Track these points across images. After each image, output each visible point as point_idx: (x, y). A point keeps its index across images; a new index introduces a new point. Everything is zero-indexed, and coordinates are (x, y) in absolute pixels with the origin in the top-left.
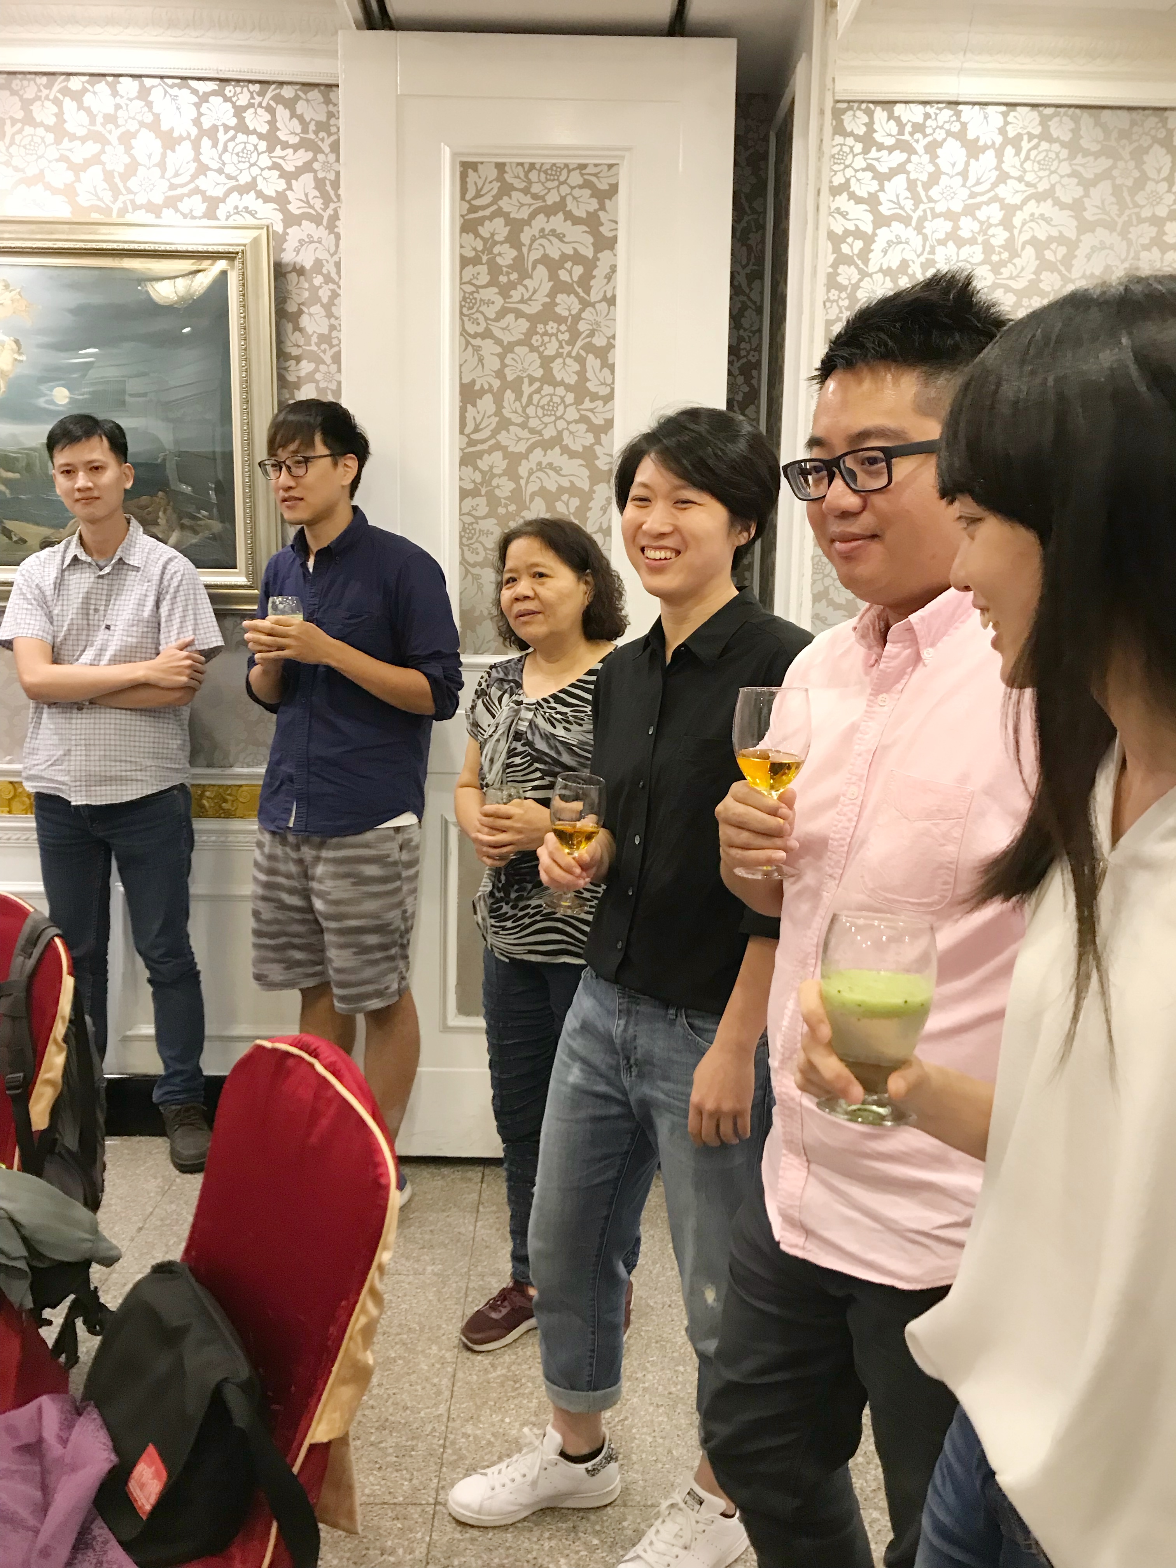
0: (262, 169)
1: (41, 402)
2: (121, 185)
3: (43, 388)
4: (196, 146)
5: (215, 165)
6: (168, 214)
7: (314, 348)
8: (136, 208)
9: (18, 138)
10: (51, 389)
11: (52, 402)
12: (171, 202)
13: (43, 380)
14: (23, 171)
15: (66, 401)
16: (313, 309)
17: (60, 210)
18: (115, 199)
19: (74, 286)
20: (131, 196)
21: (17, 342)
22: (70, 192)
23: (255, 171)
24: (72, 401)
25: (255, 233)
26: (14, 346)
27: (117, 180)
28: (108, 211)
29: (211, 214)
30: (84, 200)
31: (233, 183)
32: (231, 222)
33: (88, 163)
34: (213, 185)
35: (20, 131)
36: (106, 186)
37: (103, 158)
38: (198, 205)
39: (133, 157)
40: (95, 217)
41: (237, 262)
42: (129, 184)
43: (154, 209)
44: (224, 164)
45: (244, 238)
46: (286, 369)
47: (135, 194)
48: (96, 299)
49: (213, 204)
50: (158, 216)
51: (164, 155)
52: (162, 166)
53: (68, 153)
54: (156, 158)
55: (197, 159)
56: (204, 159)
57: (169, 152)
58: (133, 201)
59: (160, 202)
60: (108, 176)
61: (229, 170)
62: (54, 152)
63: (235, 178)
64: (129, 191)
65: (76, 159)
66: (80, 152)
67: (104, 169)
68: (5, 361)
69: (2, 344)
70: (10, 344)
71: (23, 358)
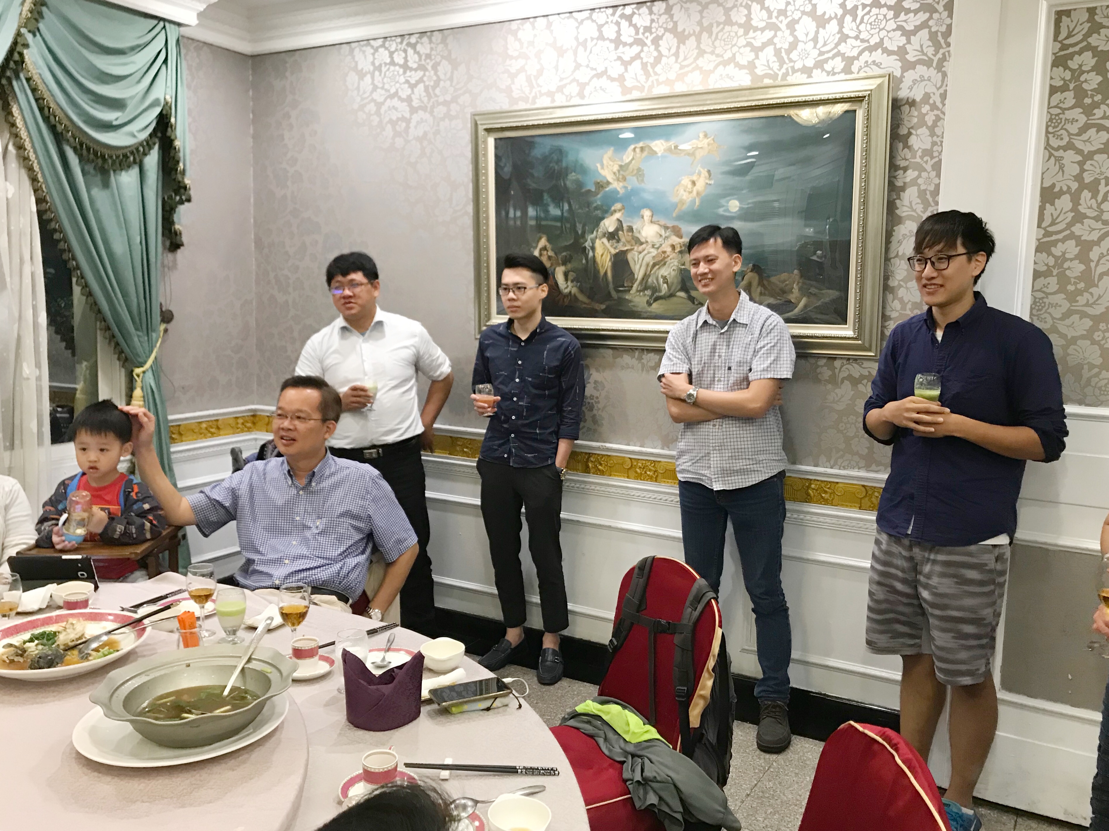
0: (888, 32)
1: (721, 211)
2: (785, 57)
3: (723, 201)
4: (841, 23)
5: (853, 34)
6: (816, 72)
7: (918, 160)
8: (794, 71)
9: (720, 35)
10: (728, 202)
11: (727, 210)
12: (819, 65)
13: (724, 196)
14: (722, 56)
15: (737, 209)
16: (920, 131)
17: (744, 80)
18: (781, 67)
19: (749, 131)
20: (792, 64)
21: (709, 172)
22: (751, 66)
23: (883, 34)
24: (741, 209)
25: (879, 81)
26: (707, 175)
27: (783, 54)
28: (775, 76)
29: (847, 70)
30: (760, 71)
31: (865, 45)
32: (861, 76)
33: (765, 45)
34: (849, 48)
35: (722, 30)
36: (775, 59)
37: (776, 40)
38: (838, 64)
39: (795, 37)
40: (767, 81)
41: (864, 103)
42: (791, 56)
43: (807, 71)
44: (860, 32)
45: (871, 85)
46: (895, 177)
47: (795, 62)
48: (764, 138)
49: (849, 61)
50: (810, 76)
51: (817, 32)
52: (815, 40)
53: (752, 41)
54: (811, 35)
55: (840, 31)
56: (845, 31)
57: (821, 29)
58: (793, 68)
59: (812, 66)
60: (778, 52)
61: (864, 36)
62: (742, 41)
63: (868, 41)
64: (791, 60)
65: (758, 44)
66: (760, 38)
67: (775, 48)
68: (700, 185)
69: (699, 174)
70: (704, 173)
71: (712, 182)
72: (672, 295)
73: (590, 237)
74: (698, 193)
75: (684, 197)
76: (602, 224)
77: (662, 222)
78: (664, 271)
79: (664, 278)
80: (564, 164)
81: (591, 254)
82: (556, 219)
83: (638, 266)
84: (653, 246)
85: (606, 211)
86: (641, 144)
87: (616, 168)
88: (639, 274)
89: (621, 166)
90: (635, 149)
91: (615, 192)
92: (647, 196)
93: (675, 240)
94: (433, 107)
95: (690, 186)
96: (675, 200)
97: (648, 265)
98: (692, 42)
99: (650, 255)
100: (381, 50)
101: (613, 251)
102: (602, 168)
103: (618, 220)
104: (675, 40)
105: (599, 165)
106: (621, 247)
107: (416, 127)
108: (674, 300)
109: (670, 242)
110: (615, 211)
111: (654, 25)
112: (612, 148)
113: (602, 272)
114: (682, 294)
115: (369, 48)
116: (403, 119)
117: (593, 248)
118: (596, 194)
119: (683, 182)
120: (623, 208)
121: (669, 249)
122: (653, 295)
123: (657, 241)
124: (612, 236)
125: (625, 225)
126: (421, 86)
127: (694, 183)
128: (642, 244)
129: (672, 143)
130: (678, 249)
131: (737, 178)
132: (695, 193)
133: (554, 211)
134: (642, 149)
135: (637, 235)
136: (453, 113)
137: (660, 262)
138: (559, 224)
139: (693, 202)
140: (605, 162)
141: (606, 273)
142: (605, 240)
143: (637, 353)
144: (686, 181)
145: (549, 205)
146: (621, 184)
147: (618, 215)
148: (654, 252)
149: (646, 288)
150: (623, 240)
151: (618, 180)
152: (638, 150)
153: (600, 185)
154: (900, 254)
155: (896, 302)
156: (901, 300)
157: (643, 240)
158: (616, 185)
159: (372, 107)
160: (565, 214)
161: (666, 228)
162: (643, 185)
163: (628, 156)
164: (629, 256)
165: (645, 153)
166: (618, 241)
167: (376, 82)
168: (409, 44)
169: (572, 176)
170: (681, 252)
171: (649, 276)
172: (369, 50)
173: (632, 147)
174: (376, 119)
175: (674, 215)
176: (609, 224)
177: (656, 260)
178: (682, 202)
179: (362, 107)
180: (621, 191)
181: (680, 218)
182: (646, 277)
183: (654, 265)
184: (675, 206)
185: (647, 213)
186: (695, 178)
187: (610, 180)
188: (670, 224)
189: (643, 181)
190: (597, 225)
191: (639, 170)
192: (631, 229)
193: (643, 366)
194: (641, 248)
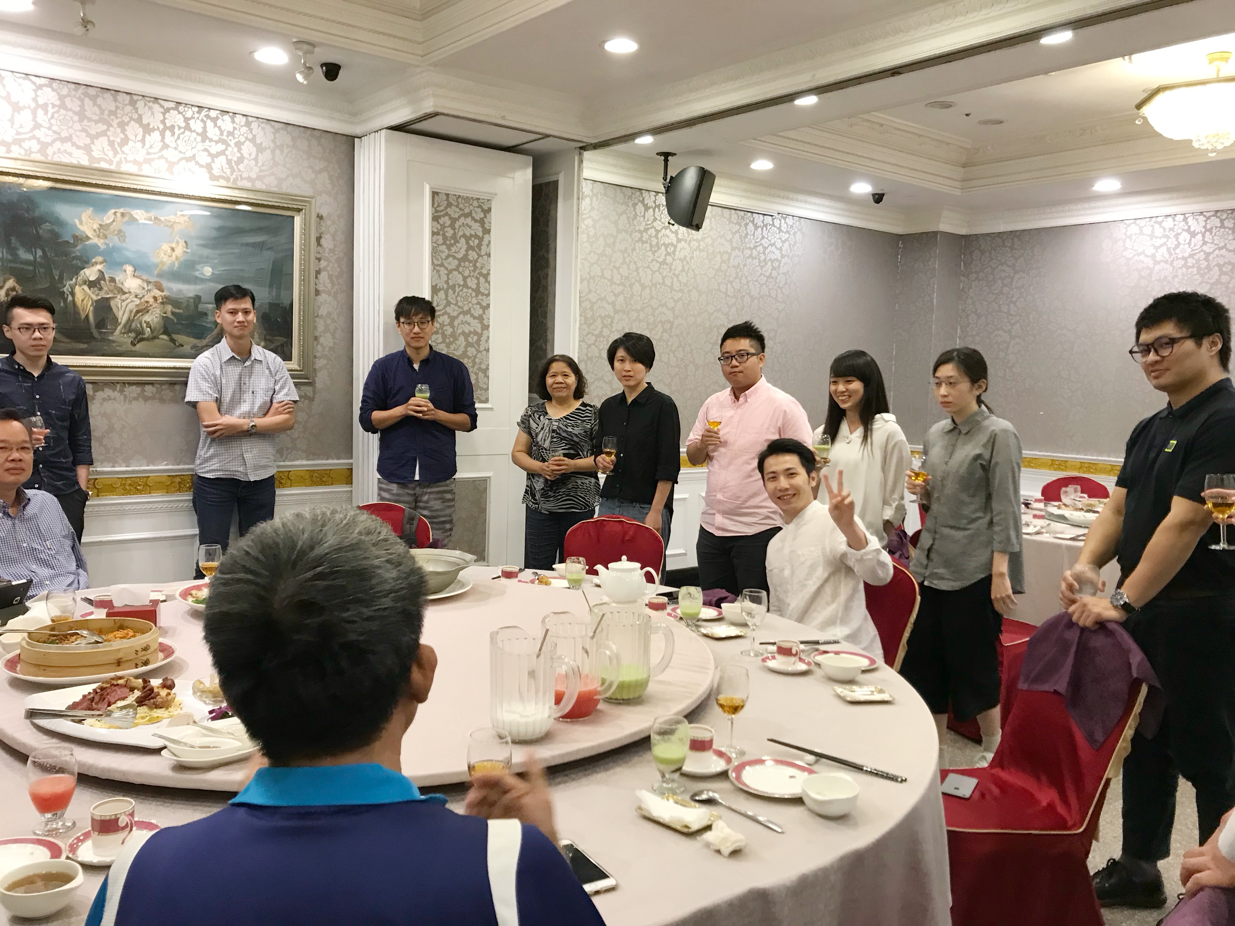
1: (197, 274)
2: (235, 167)
3: (198, 267)
5: (281, 163)
6: (258, 183)
7: (327, 255)
8: (243, 180)
9: (182, 136)
10: (202, 268)
11: (203, 274)
13: (197, 263)
14: (184, 153)
15: (210, 274)
18: (233, 174)
21: (186, 242)
22: (208, 167)
23: (301, 168)
24: (213, 274)
27: (233, 164)
28: (228, 179)
30: (218, 172)
33: (219, 154)
34: (281, 172)
35: (183, 133)
36: (227, 166)
37: (227, 152)
38: (273, 180)
39: (242, 154)
41: (301, 213)
42: (239, 167)
44: (286, 163)
48: (229, 224)
49: (280, 181)
51: (257, 155)
52: (255, 160)
53: (209, 148)
54: (253, 156)
55: (273, 159)
56: (277, 159)
57: (259, 154)
58: (240, 176)
59: (254, 177)
60: (229, 162)
61: (289, 166)
62: (201, 146)
64: (239, 170)
65: (213, 151)
67: (227, 158)
69: (178, 243)
70: (182, 243)
71: (189, 251)
72: (154, 338)
73: (68, 283)
74: (177, 258)
75: (165, 260)
78: (147, 318)
79: (148, 323)
80: (37, 214)
81: (70, 298)
82: (27, 263)
83: (121, 313)
84: (136, 296)
85: (85, 262)
86: (122, 210)
87: (96, 226)
88: (123, 317)
89: (101, 225)
90: (115, 213)
91: (96, 246)
92: (129, 254)
93: (157, 293)
97: (131, 311)
98: (156, 135)
99: (133, 304)
102: (81, 223)
103: (100, 271)
104: (141, 130)
105: (77, 221)
106: (103, 295)
108: (157, 341)
111: (119, 111)
112: (91, 209)
113: (83, 316)
114: (165, 337)
117: (73, 294)
118: (75, 246)
120: (105, 261)
121: (151, 300)
122: (136, 337)
123: (140, 292)
125: (107, 276)
127: (173, 250)
128: (125, 293)
129: (152, 214)
130: (160, 300)
131: (209, 251)
132: (174, 257)
133: (24, 255)
134: (123, 215)
135: (120, 286)
137: (143, 310)
138: (31, 268)
139: (173, 264)
140: (83, 219)
141: (87, 316)
142: (86, 288)
143: (118, 386)
144: (166, 247)
145: (17, 249)
146: (102, 241)
147: (99, 267)
148: (137, 302)
149: (130, 331)
150: (105, 288)
151: (99, 236)
152: (118, 215)
153: (79, 239)
157: (126, 291)
158: (100, 243)
160: (38, 260)
161: (148, 283)
162: (124, 245)
163: (108, 217)
164: (112, 303)
165: (126, 219)
166: (101, 289)
169: (47, 226)
170: (162, 303)
171: (133, 320)
173: (113, 211)
175: (156, 273)
176: (91, 273)
177: (140, 308)
178: (163, 263)
180: (103, 247)
181: (160, 275)
182: (129, 320)
183: (138, 312)
184: (157, 265)
185: (129, 269)
186: (174, 245)
187: (90, 235)
188: (153, 280)
189: (124, 241)
191: (120, 231)
192: (113, 280)
193: (125, 397)
194: (124, 297)
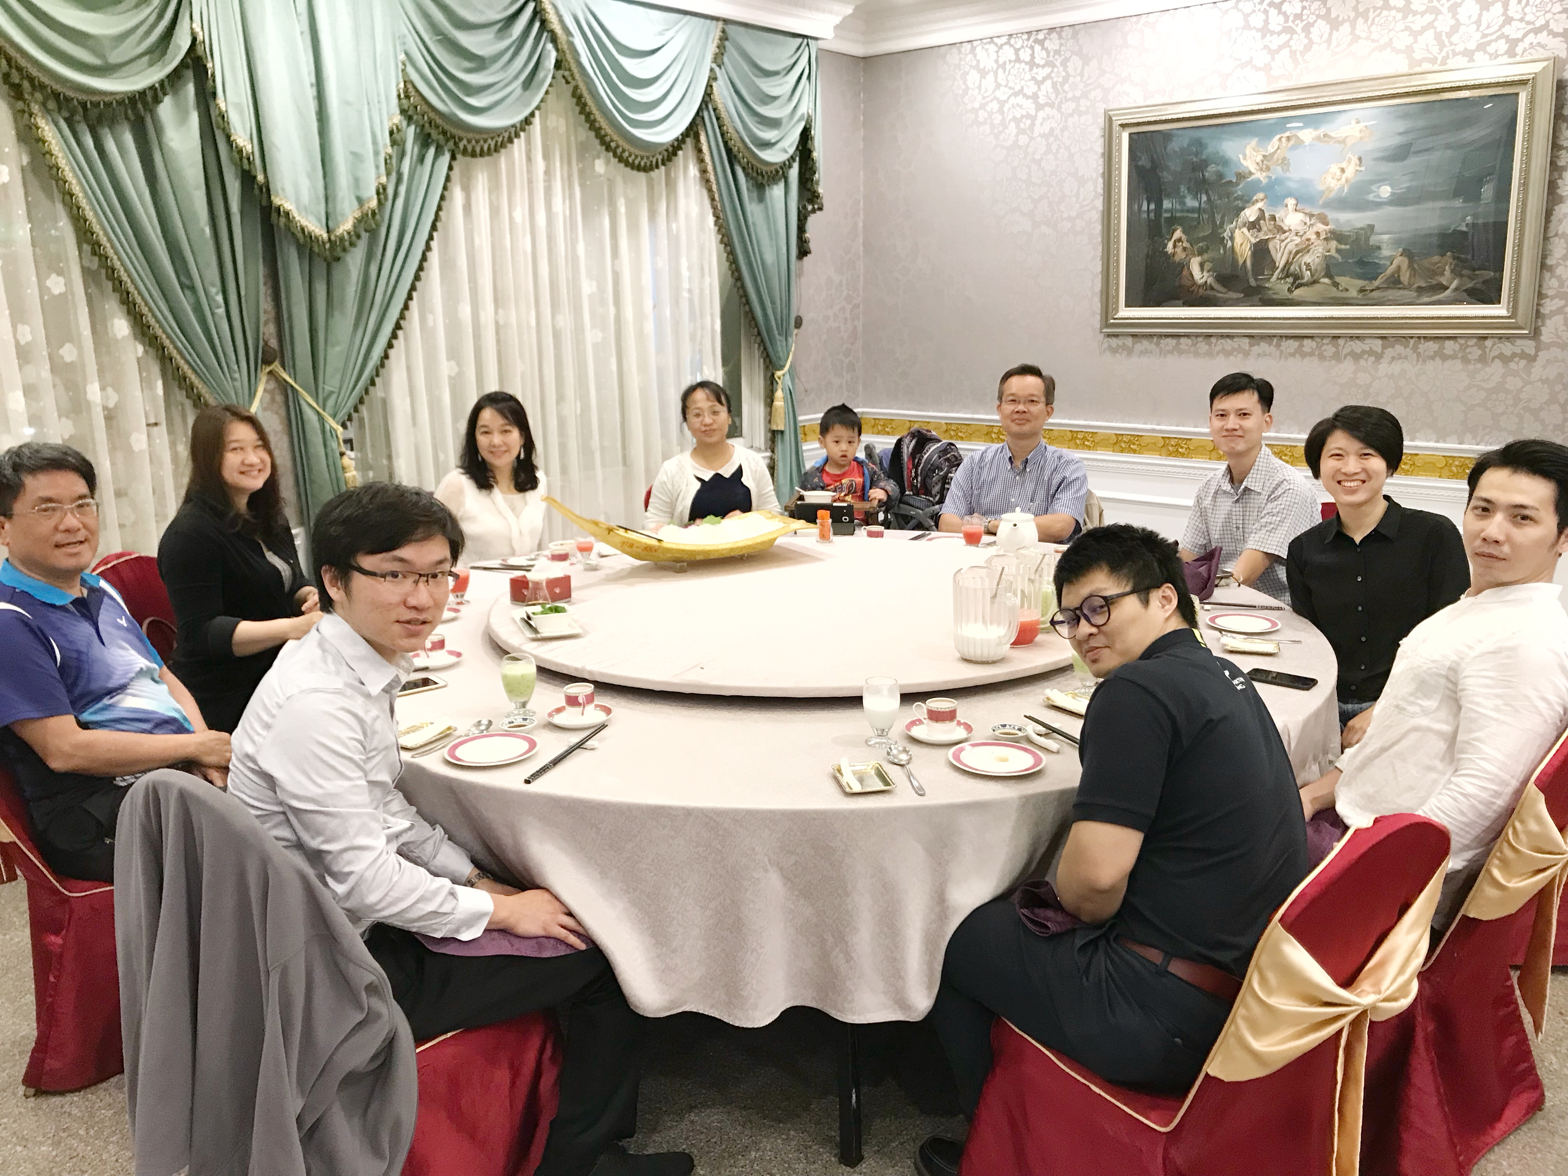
1: (1371, 197)
2: (1446, 41)
3: (1374, 188)
4: (1506, 6)
5: (1518, 16)
6: (1478, 56)
8: (1455, 54)
9: (1377, 20)
10: (1379, 188)
11: (1379, 196)
12: (1481, 47)
13: (1373, 182)
14: (1378, 41)
15: (1389, 194)
17: (1399, 65)
18: (1441, 50)
19: (1405, 116)
20: (1453, 47)
21: (1360, 159)
22: (1409, 50)
23: (1549, 16)
24: (1393, 194)
25: (1545, 64)
26: (1357, 161)
27: (1444, 37)
28: (1433, 61)
29: (1511, 53)
30: (1417, 56)
31: (1531, 27)
32: (1525, 59)
33: (1424, 29)
34: (1514, 31)
35: (1379, 15)
36: (1435, 43)
37: (1436, 24)
38: (1502, 46)
39: (1457, 20)
40: (1426, 66)
41: (1528, 86)
42: (1452, 39)
43: (1469, 54)
44: (1525, 14)
45: (1537, 67)
46: (1558, 157)
47: (1456, 45)
48: (1421, 123)
49: (1513, 43)
50: (1471, 60)
51: (1480, 15)
52: (1478, 23)
53: (1411, 25)
54: (1475, 18)
55: (1505, 14)
56: (1510, 13)
57: (1484, 12)
58: (1453, 51)
59: (1474, 48)
60: (1438, 36)
61: (1528, 18)
62: (1401, 25)
63: (1533, 23)
64: (1451, 44)
65: (1416, 27)
66: (1418, 23)
67: (1435, 32)
68: (1350, 172)
69: (1349, 161)
70: (1355, 160)
71: (1363, 169)
72: (1315, 282)
73: (1228, 227)
74: (1347, 180)
75: (1332, 185)
76: (1243, 213)
77: (1308, 211)
78: (1307, 259)
79: (1308, 265)
80: (1204, 157)
81: (1229, 244)
82: (1192, 210)
83: (1279, 255)
84: (1297, 234)
85: (1247, 201)
86: (1288, 134)
87: (1259, 158)
88: (1281, 263)
89: (1264, 156)
90: (1280, 139)
91: (1259, 181)
92: (1292, 185)
93: (1320, 227)
94: (1061, 103)
95: (1338, 173)
96: (1321, 187)
97: (1290, 253)
98: (1346, 28)
99: (1293, 243)
100: (1006, 47)
101: (1254, 241)
102: (1245, 158)
103: (1260, 209)
104: (1328, 26)
105: (1241, 156)
106: (1262, 236)
107: (1042, 124)
108: (1317, 286)
109: (1315, 229)
110: (1257, 201)
111: (1305, 12)
112: (1256, 139)
113: (1241, 262)
114: (1326, 280)
115: (992, 45)
116: (1028, 116)
117: (1232, 238)
118: (1237, 184)
119: (1331, 170)
120: (1266, 197)
121: (1313, 237)
122: (1294, 282)
123: (1301, 229)
124: (1253, 226)
125: (1267, 215)
126: (1049, 83)
127: (1343, 170)
128: (1285, 232)
129: (1321, 131)
130: (1323, 236)
131: (1391, 164)
132: (1343, 180)
133: (1191, 203)
134: (1288, 138)
135: (1281, 224)
136: (1083, 109)
137: (1305, 249)
138: (1196, 215)
139: (1342, 188)
140: (1248, 152)
141: (1245, 262)
142: (1245, 230)
143: (1275, 340)
144: (1335, 169)
145: (1184, 197)
146: (1264, 174)
147: (1260, 205)
148: (1298, 240)
149: (1287, 276)
150: (1264, 229)
151: (1261, 170)
152: (1284, 140)
153: (1241, 176)
154: (1560, 232)
155: (1554, 280)
156: (1559, 278)
157: (1286, 228)
158: (1260, 176)
159: (994, 106)
160: (1203, 205)
161: (1311, 216)
162: (1288, 175)
163: (1273, 145)
164: (1271, 246)
165: (1292, 142)
166: (1259, 230)
167: (999, 81)
168: (1036, 41)
169: (1212, 168)
170: (1326, 239)
171: (1292, 263)
172: (992, 48)
173: (1278, 137)
174: (998, 118)
175: (1321, 202)
176: (1250, 214)
177: (1300, 247)
178: (1329, 189)
179: (983, 106)
180: (1264, 181)
181: (1328, 205)
182: (1288, 264)
183: (1297, 253)
184: (1323, 192)
185: (1291, 202)
186: (1344, 165)
187: (1253, 170)
188: (1316, 212)
189: (1288, 170)
190: (1238, 215)
191: (1284, 159)
192: (1273, 218)
193: (1281, 353)
194: (1283, 236)
